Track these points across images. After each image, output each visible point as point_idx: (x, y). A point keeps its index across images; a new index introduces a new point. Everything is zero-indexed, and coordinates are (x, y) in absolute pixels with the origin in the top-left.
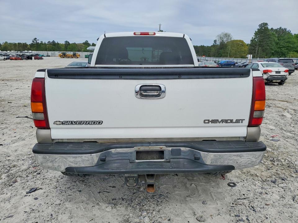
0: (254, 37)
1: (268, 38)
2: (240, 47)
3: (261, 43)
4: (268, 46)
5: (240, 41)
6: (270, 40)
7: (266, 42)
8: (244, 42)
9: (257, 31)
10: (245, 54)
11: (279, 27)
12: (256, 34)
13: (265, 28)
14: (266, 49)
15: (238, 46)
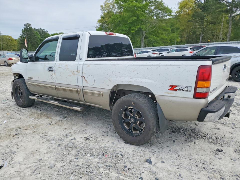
0: (22, 34)
1: (34, 35)
2: (9, 42)
3: (29, 39)
4: (35, 42)
5: (8, 36)
6: (36, 37)
7: (33, 38)
8: (12, 37)
9: (23, 29)
10: (15, 47)
11: (39, 28)
12: (23, 31)
13: (30, 27)
14: (34, 44)
15: (8, 41)
